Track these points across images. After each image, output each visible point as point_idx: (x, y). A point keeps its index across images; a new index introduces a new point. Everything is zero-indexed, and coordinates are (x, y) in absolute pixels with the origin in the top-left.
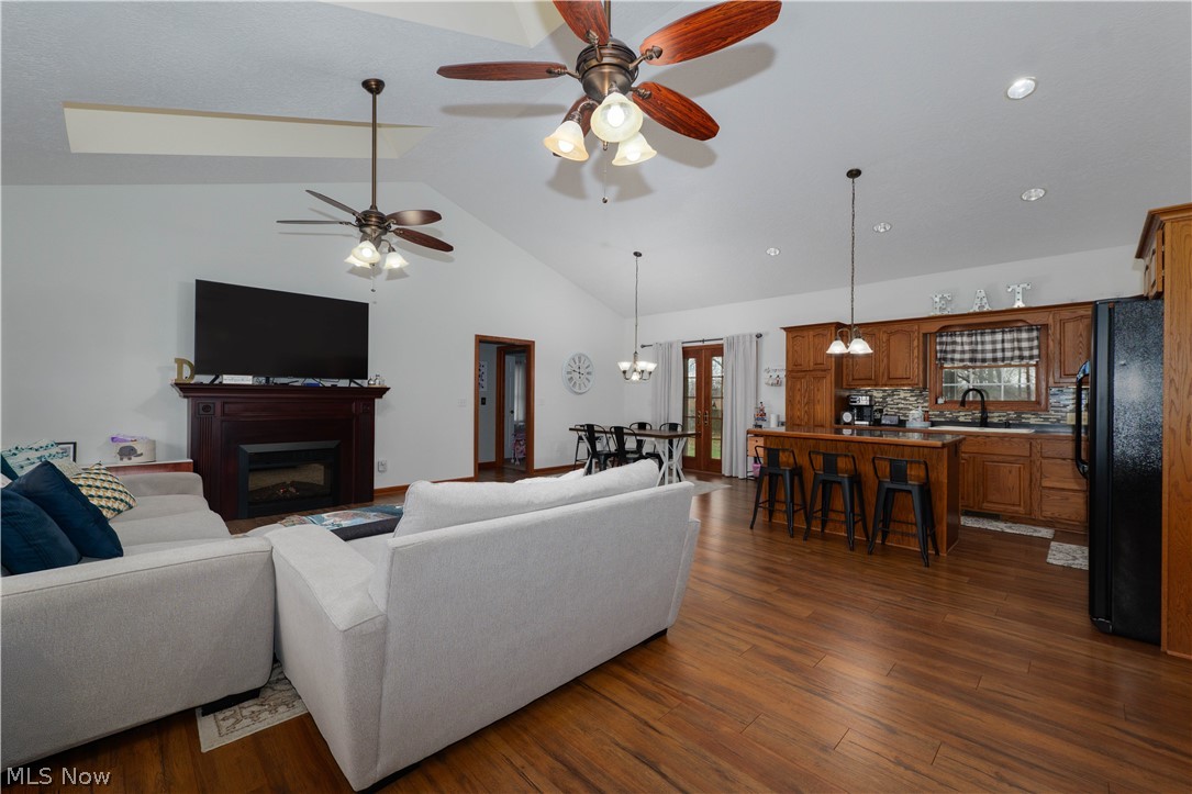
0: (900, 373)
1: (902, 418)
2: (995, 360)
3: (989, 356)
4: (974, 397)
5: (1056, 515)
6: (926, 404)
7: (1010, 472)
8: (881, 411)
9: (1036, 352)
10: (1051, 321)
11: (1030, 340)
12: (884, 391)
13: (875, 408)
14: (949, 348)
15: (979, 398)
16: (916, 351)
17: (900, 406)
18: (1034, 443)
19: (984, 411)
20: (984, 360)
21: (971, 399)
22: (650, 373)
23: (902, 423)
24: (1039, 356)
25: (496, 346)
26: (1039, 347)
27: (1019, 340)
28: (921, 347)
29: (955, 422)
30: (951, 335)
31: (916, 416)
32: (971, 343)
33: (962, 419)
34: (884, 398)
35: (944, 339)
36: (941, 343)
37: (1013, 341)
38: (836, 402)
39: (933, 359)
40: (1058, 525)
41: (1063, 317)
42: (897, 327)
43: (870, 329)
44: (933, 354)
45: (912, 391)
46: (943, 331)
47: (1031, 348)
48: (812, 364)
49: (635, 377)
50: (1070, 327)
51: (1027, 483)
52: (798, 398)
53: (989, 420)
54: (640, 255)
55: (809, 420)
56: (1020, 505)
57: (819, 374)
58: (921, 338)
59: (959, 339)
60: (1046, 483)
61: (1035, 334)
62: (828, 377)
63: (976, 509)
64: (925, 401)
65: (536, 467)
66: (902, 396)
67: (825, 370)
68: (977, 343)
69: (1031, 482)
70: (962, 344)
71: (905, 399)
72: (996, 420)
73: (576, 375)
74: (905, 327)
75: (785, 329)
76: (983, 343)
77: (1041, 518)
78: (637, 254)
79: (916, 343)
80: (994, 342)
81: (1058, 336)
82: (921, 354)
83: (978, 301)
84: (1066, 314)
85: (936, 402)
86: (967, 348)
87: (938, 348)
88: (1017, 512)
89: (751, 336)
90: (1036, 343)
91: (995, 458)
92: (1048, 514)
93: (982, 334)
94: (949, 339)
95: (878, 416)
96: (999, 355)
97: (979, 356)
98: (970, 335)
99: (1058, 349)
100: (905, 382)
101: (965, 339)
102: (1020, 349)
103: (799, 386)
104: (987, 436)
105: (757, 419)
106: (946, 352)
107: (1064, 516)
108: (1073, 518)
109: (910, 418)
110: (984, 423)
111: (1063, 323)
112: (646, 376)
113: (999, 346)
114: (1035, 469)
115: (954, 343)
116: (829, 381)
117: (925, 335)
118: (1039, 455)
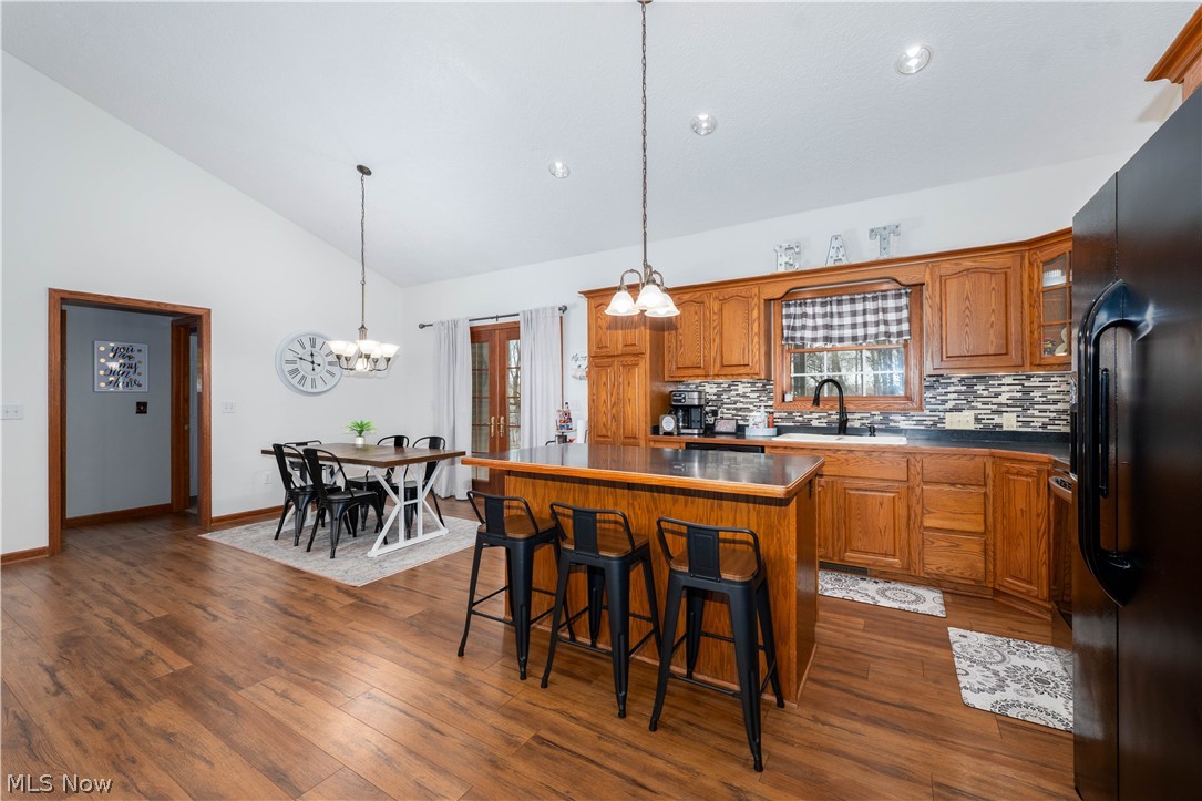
0: (734, 357)
1: (741, 423)
2: (854, 339)
3: (848, 333)
4: (830, 391)
5: (944, 570)
6: (770, 403)
7: (881, 504)
8: (715, 413)
9: (905, 327)
10: (927, 279)
11: (899, 309)
12: (719, 384)
13: (707, 409)
14: (798, 323)
15: (836, 392)
16: (756, 324)
17: (739, 405)
18: (912, 461)
19: (843, 411)
20: (841, 339)
21: (826, 395)
22: (388, 360)
23: (740, 430)
24: (910, 332)
25: (171, 319)
26: (909, 320)
27: (885, 310)
28: (762, 320)
29: (806, 428)
30: (800, 305)
31: (758, 420)
32: (825, 315)
33: (815, 423)
34: (718, 395)
35: (792, 310)
36: (789, 316)
37: (876, 311)
38: (652, 400)
39: (778, 338)
40: (946, 584)
41: (943, 272)
42: (731, 291)
43: (698, 294)
44: (778, 331)
45: (753, 384)
46: (788, 297)
47: (899, 322)
48: (620, 346)
49: (361, 365)
50: (953, 285)
51: (904, 520)
52: (603, 396)
53: (849, 424)
54: (369, 173)
55: (618, 428)
56: (894, 556)
57: (630, 359)
58: (762, 306)
59: (809, 310)
60: (928, 522)
61: (904, 301)
62: (642, 364)
63: (836, 561)
64: (770, 399)
65: (215, 514)
66: (740, 392)
67: (637, 355)
68: (832, 315)
69: (909, 519)
70: (814, 316)
71: (744, 396)
72: (857, 424)
73: (305, 367)
74: (741, 290)
75: (585, 293)
76: (840, 315)
77: (922, 575)
78: (363, 170)
79: (755, 313)
80: (854, 314)
81: (938, 300)
82: (762, 333)
83: (833, 252)
84: (947, 267)
85: (783, 400)
86: (820, 321)
87: (785, 322)
88: (890, 565)
89: (553, 308)
90: (905, 314)
91: (861, 484)
92: (932, 568)
93: (840, 302)
94: (798, 310)
95: (710, 420)
96: (860, 332)
97: (835, 334)
98: (823, 304)
99: (937, 319)
100: (742, 370)
101: (819, 310)
102: (886, 323)
103: (604, 379)
104: (850, 450)
105: (562, 427)
106: (794, 328)
107: (953, 572)
108: (966, 575)
109: (751, 423)
110: (843, 428)
111: (943, 280)
112: (382, 365)
113: (860, 319)
114: (914, 500)
115: (804, 315)
116: (642, 371)
117: (768, 301)
118: (919, 477)
